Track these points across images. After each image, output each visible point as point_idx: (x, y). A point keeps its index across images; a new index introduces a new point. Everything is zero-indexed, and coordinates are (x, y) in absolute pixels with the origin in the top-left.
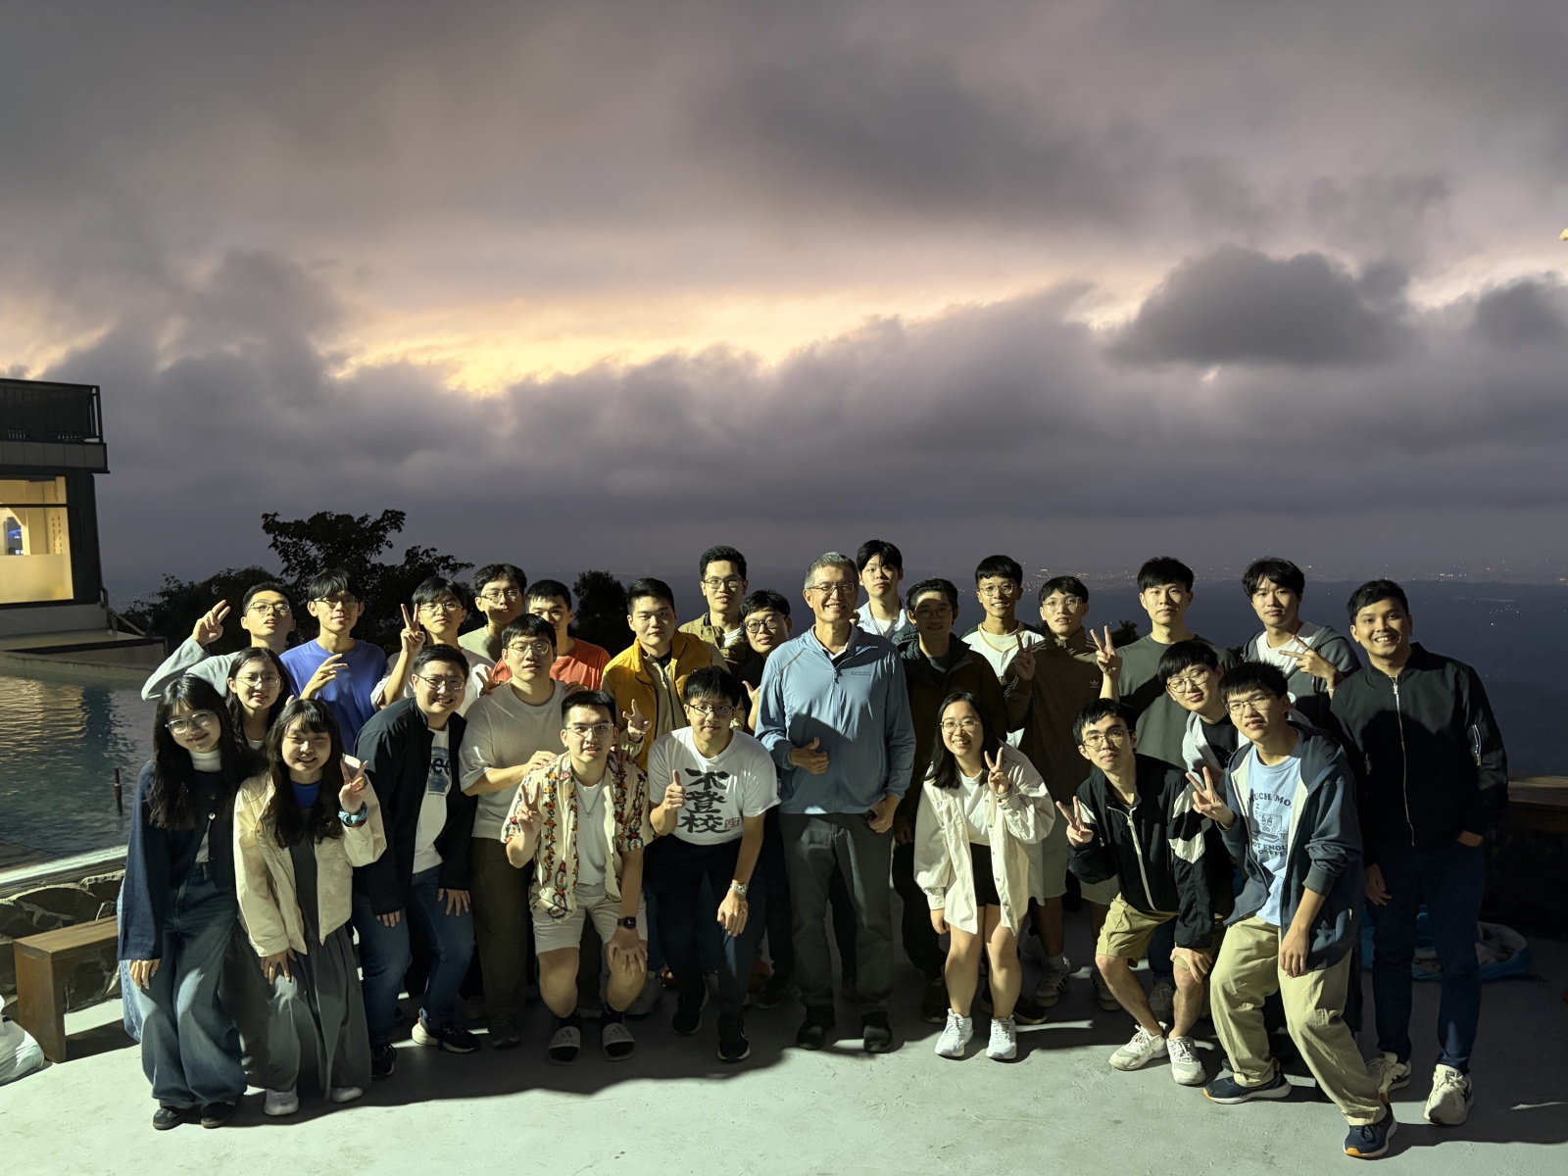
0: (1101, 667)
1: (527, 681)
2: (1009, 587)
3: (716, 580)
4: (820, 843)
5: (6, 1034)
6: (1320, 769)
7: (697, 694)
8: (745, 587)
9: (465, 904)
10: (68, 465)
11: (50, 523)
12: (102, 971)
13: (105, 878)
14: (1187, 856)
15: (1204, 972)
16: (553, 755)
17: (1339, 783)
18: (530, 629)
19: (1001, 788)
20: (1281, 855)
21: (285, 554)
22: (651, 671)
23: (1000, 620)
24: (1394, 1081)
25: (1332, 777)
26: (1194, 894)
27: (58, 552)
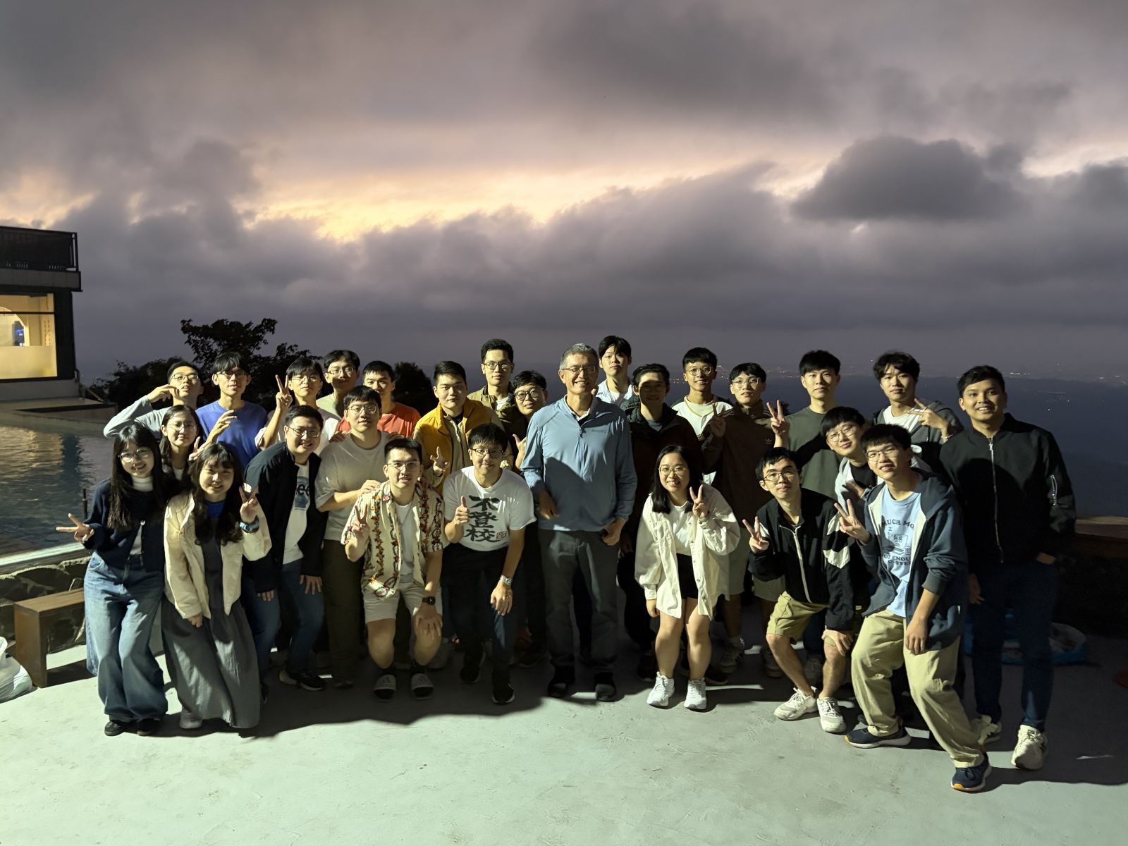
0: (774, 430)
1: (362, 432)
2: (708, 369)
3: (493, 363)
4: (567, 551)
5: (7, 667)
6: (935, 503)
7: (478, 441)
8: (512, 369)
9: (319, 586)
10: (56, 285)
11: (43, 325)
12: (72, 626)
13: (76, 562)
14: (837, 563)
15: (847, 648)
16: (378, 483)
17: (950, 512)
18: (364, 396)
19: (703, 514)
20: (905, 564)
21: (195, 347)
22: (449, 426)
23: (701, 393)
24: (989, 736)
25: (944, 508)
26: (841, 590)
27: (48, 344)
